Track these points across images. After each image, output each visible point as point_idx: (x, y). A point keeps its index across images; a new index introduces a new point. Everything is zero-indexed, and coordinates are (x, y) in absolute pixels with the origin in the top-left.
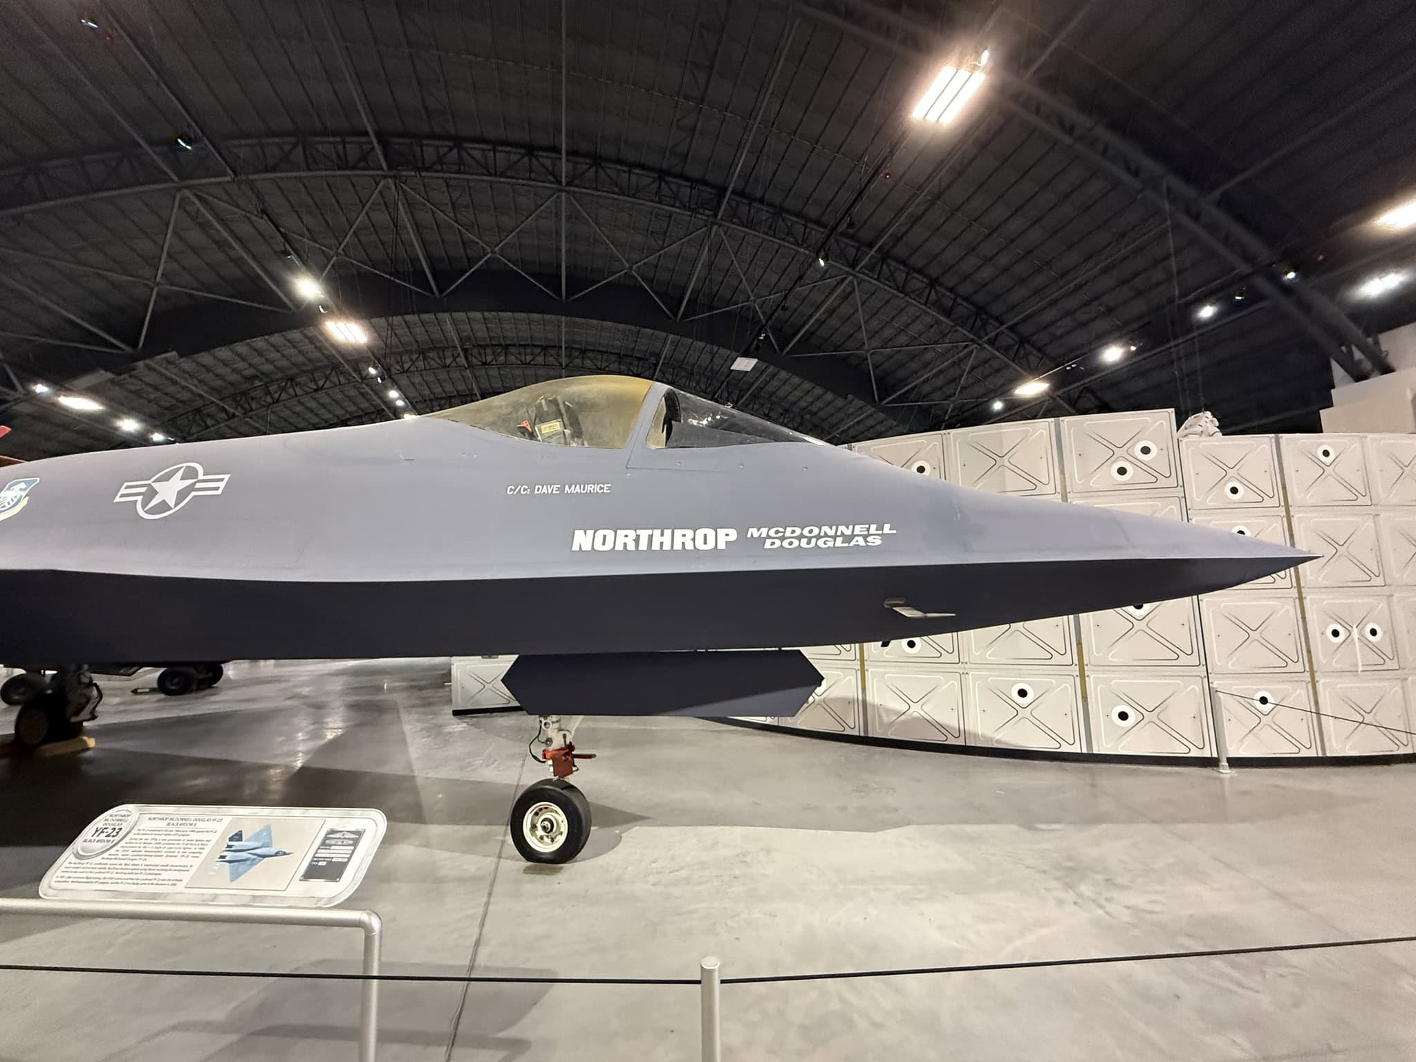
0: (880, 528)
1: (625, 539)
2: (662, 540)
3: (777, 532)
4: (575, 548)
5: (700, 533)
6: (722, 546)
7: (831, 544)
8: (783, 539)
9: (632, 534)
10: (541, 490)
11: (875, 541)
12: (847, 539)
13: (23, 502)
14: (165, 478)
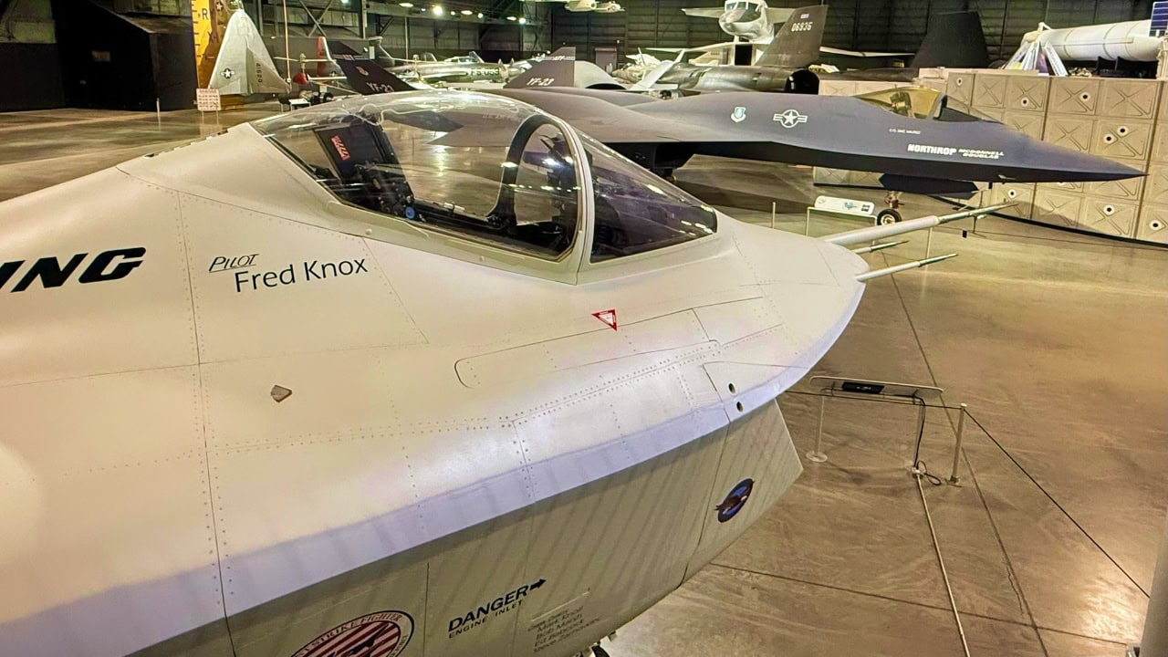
0: (999, 153)
1: (923, 149)
2: (934, 150)
3: (968, 151)
4: (908, 150)
5: (945, 149)
6: (951, 154)
7: (982, 157)
8: (969, 154)
9: (925, 147)
10: (900, 131)
11: (996, 157)
12: (988, 155)
13: (744, 116)
14: (788, 114)
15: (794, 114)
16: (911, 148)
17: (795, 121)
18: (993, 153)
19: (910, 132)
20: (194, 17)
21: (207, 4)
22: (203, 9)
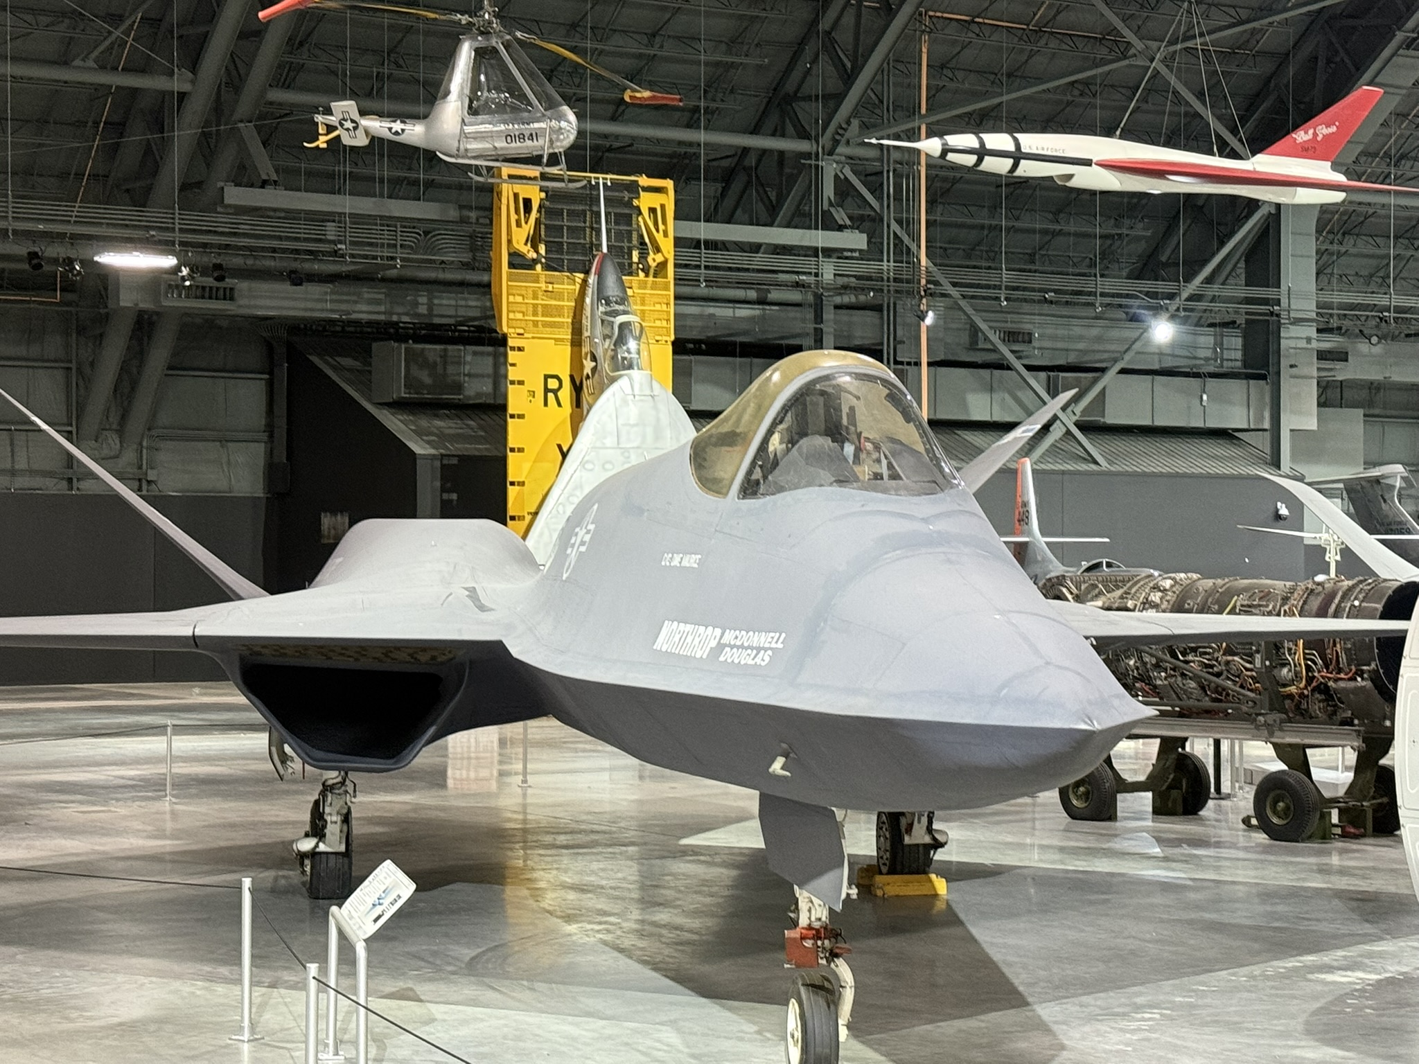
2: (690, 639)
5: (706, 633)
6: (706, 654)
10: (675, 560)
11: (766, 659)
12: (757, 652)
14: (583, 526)
15: (589, 521)
16: (663, 635)
17: (578, 548)
18: (769, 639)
19: (687, 561)
20: (516, 400)
21: (559, 361)
22: (547, 377)
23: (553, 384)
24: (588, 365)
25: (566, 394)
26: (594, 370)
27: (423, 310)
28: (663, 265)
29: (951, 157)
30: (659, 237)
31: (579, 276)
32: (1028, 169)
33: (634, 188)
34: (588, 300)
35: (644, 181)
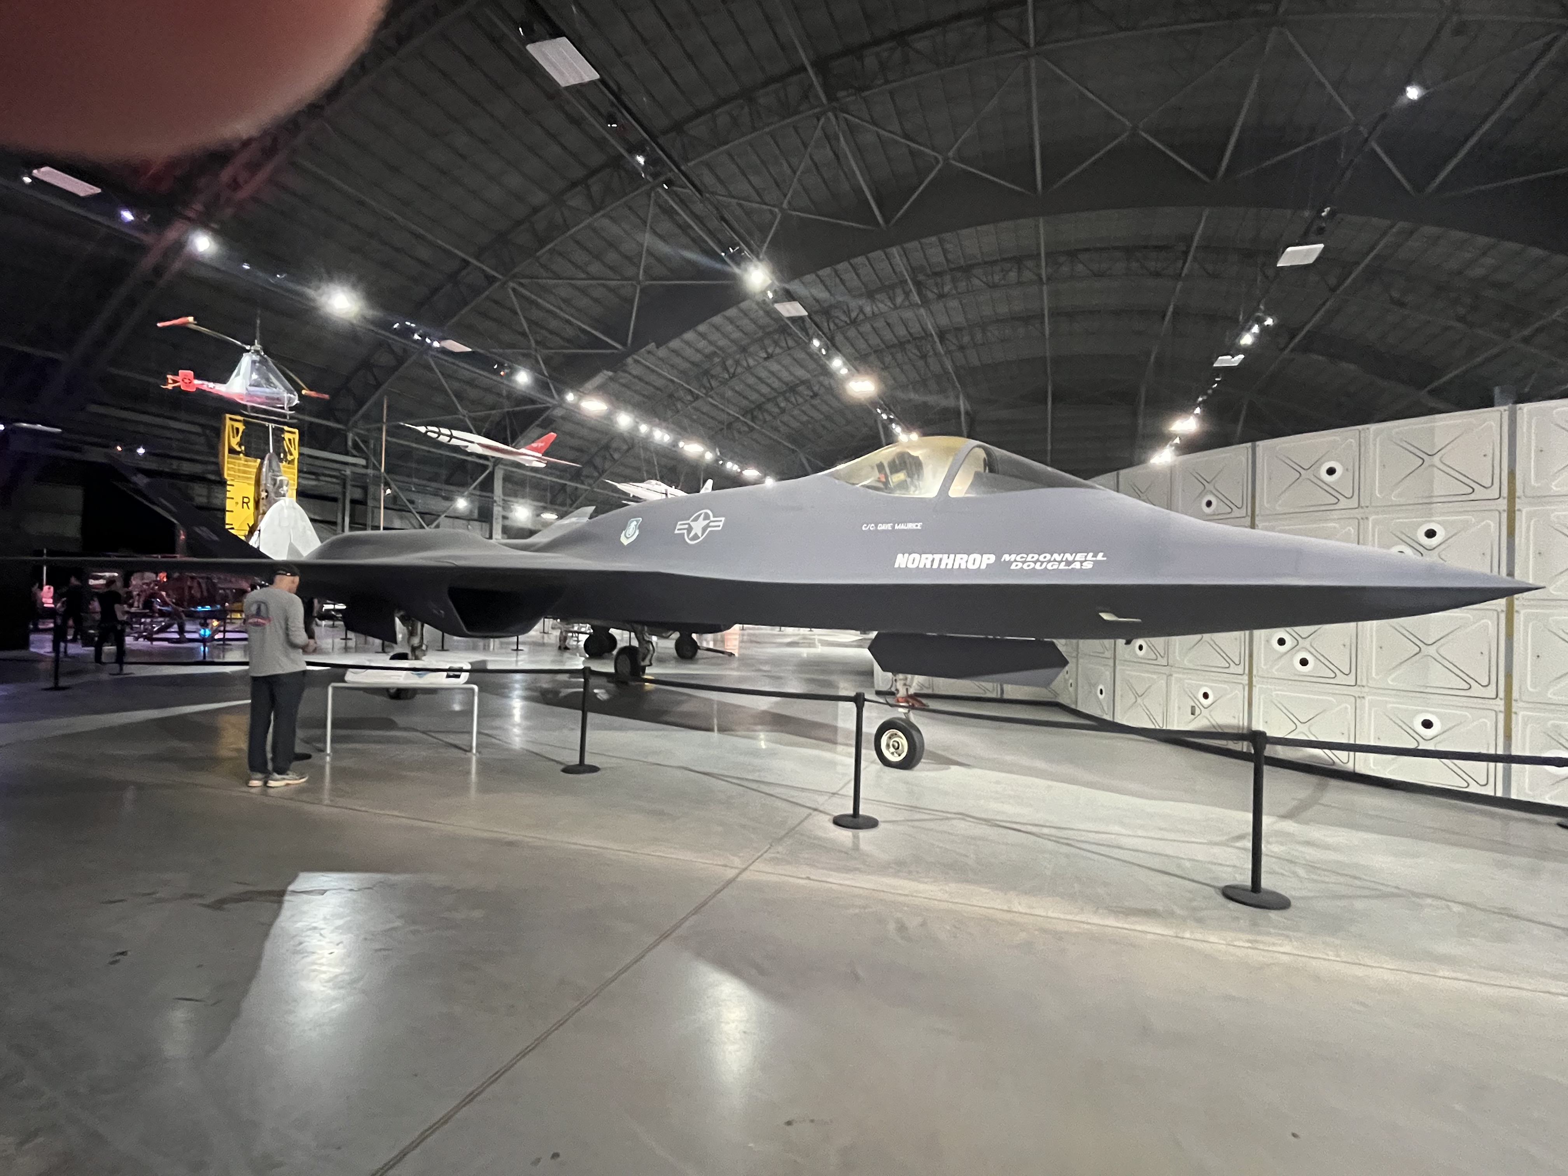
0: (1095, 556)
1: (925, 561)
2: (948, 561)
3: (1022, 558)
4: (896, 566)
5: (972, 556)
6: (983, 567)
7: (1055, 567)
8: (1024, 562)
9: (930, 557)
10: (881, 527)
11: (1088, 565)
12: (1069, 563)
13: (637, 533)
14: (696, 519)
15: (707, 517)
16: (902, 561)
17: (704, 529)
18: (1080, 556)
19: (902, 527)
20: (229, 505)
21: (250, 492)
22: (244, 498)
23: (246, 500)
24: (264, 494)
25: (252, 504)
26: (267, 496)
27: (174, 467)
28: (293, 460)
29: (429, 434)
30: (292, 449)
31: (259, 460)
32: (454, 442)
33: (283, 431)
34: (264, 470)
35: (286, 428)
